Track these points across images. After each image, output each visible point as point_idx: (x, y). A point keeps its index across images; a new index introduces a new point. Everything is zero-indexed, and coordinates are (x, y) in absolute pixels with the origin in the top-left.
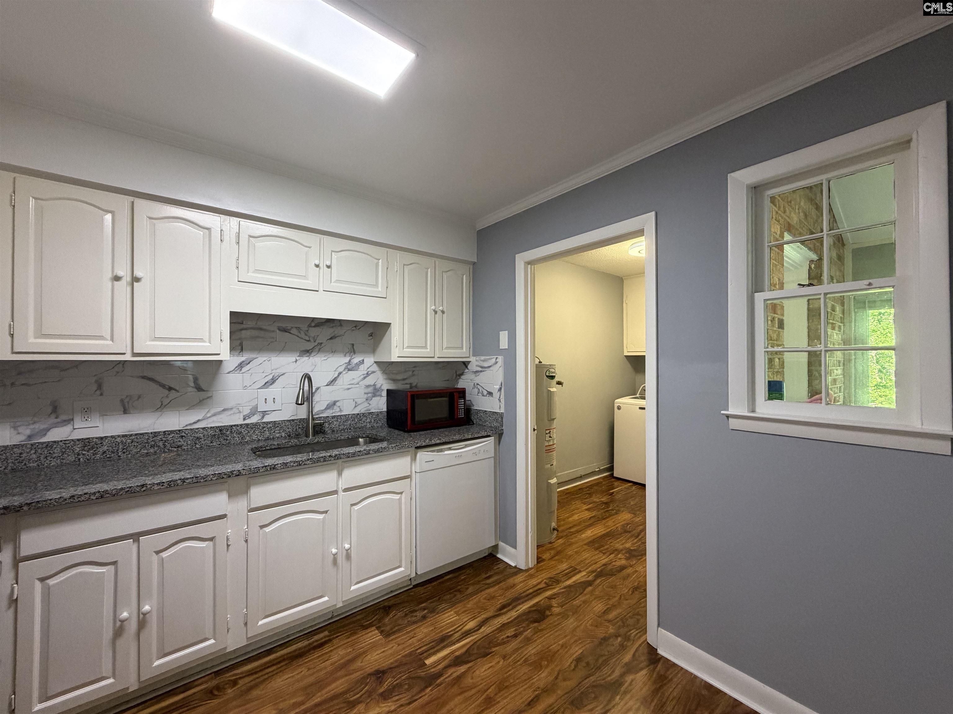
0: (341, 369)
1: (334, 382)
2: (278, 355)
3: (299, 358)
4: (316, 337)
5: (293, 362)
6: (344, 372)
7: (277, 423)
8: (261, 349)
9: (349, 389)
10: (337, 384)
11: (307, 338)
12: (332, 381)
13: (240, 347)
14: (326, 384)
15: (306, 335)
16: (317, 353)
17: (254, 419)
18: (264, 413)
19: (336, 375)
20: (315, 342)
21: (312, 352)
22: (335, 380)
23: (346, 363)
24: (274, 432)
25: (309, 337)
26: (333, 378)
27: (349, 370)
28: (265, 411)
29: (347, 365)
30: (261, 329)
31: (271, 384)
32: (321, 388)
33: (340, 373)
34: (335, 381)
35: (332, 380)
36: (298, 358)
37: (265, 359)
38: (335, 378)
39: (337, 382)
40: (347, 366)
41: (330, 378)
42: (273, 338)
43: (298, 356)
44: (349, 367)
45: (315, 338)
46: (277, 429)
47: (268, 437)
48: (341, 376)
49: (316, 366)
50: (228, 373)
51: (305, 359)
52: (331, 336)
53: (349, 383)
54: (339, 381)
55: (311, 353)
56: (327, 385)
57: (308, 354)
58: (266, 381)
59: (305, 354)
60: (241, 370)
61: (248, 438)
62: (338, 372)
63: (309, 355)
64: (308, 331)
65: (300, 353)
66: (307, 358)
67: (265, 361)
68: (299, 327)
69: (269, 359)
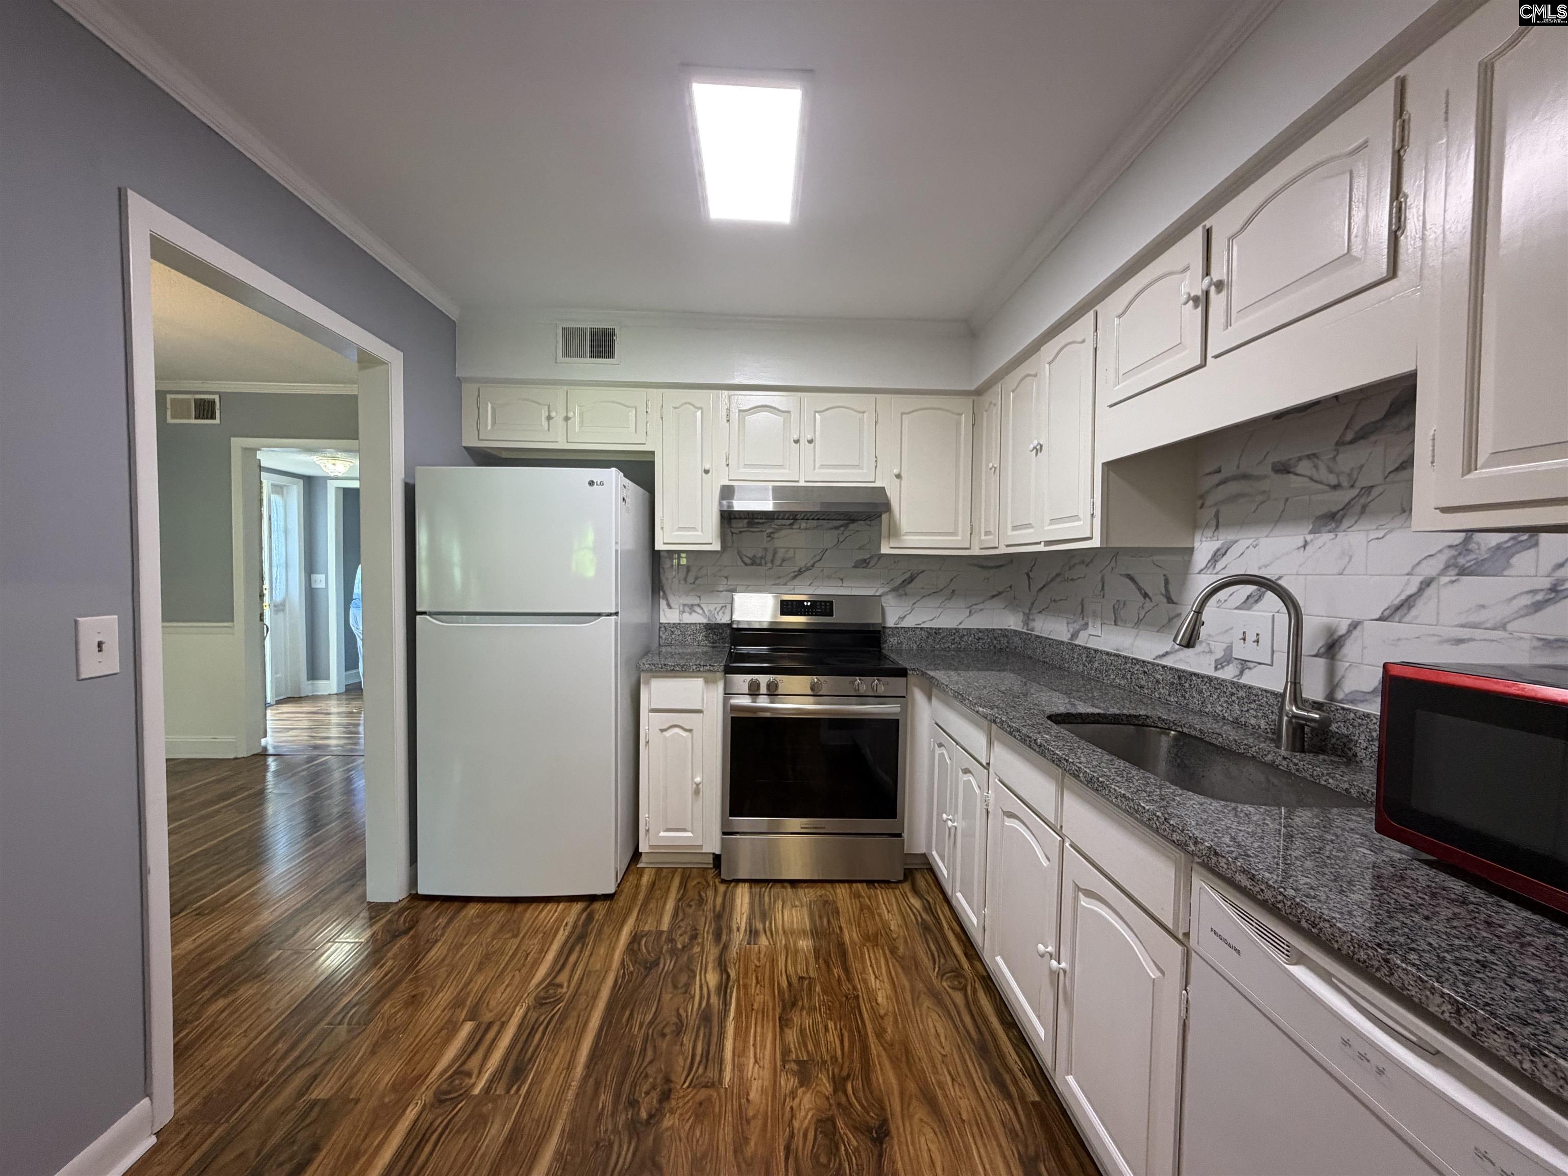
0: (1430, 569)
1: (1404, 609)
2: (1271, 531)
3: (1312, 536)
4: (1355, 473)
5: (1298, 548)
6: (1445, 579)
7: (1254, 692)
8: (1245, 522)
9: (1460, 641)
10: (1416, 617)
11: (1333, 480)
12: (1398, 608)
13: (1214, 523)
14: (1377, 616)
15: (1331, 471)
16: (1356, 518)
17: (1228, 673)
18: (1244, 665)
19: (1412, 589)
20: (1352, 486)
21: (1343, 517)
22: (1406, 604)
23: (1450, 547)
24: (1248, 711)
25: (1338, 475)
26: (1403, 597)
27: (1463, 572)
28: (1246, 661)
29: (1453, 552)
30: (1245, 477)
31: (1257, 602)
32: (1366, 623)
33: (1427, 583)
34: (1410, 608)
35: (1397, 602)
36: (1309, 538)
37: (1249, 542)
38: (1410, 596)
39: (1414, 612)
40: (1455, 557)
41: (1394, 596)
42: (1264, 492)
43: (1310, 533)
44: (1461, 561)
45: (1355, 476)
46: (1252, 706)
47: (1237, 719)
48: (1431, 591)
49: (1351, 557)
50: (1199, 573)
51: (1325, 538)
52: (1400, 461)
53: (1463, 620)
54: (1423, 610)
55: (1341, 521)
56: (1380, 619)
57: (1333, 525)
58: (1248, 594)
59: (1325, 525)
60: (1214, 567)
61: (1209, 706)
62: (1421, 578)
63: (1337, 527)
64: (1334, 458)
65: (1314, 523)
66: (1332, 535)
67: (1248, 547)
68: (1314, 455)
69: (1254, 543)
